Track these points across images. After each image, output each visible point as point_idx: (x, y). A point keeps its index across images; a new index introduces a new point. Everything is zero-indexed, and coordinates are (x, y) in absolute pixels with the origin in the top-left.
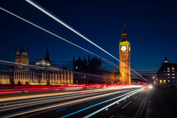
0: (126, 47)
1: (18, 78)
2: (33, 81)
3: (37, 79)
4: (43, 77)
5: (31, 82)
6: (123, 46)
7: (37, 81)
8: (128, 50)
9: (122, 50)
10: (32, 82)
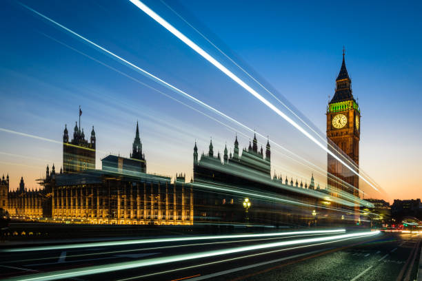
0: (348, 117)
1: (60, 205)
2: (96, 212)
3: (105, 208)
4: (119, 204)
5: (90, 216)
6: (338, 116)
7: (104, 215)
8: (351, 125)
9: (335, 126)
10: (93, 215)
